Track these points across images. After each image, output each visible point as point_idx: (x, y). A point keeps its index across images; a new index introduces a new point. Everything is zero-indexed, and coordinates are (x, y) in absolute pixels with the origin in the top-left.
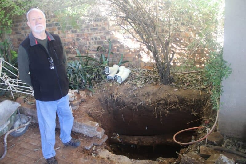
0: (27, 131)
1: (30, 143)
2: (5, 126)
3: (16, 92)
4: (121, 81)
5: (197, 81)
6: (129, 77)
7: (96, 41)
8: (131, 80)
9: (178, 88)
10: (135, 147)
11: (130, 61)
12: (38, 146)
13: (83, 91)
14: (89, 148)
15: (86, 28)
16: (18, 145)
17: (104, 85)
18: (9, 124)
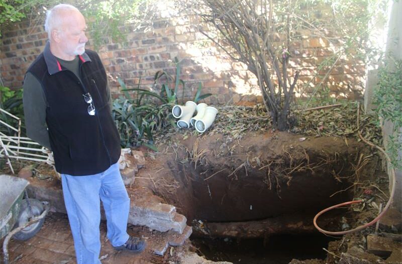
0: (42, 228)
1: (51, 250)
2: (5, 223)
3: (17, 160)
4: (204, 129)
5: (336, 121)
6: (215, 122)
7: (152, 62)
8: (220, 127)
9: (306, 135)
10: (231, 241)
11: (214, 94)
12: (66, 255)
13: (139, 150)
14: (162, 253)
15: (134, 42)
16: (29, 255)
17: (173, 137)
18: (11, 219)
